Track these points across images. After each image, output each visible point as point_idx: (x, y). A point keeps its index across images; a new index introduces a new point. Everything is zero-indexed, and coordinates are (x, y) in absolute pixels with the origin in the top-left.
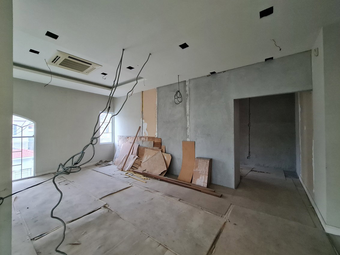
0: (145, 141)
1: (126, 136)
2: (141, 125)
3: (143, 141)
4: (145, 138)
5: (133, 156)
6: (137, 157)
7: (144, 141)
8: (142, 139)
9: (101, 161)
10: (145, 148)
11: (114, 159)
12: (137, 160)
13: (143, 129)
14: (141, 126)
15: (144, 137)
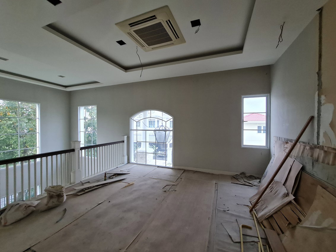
0: (323, 162)
1: (285, 139)
2: (316, 112)
3: (317, 160)
4: (325, 152)
5: (283, 190)
6: (291, 197)
7: (321, 159)
8: (317, 152)
9: (243, 173)
10: (317, 182)
11: (262, 178)
12: (288, 208)
13: (321, 123)
14: (316, 115)
15: (322, 148)
